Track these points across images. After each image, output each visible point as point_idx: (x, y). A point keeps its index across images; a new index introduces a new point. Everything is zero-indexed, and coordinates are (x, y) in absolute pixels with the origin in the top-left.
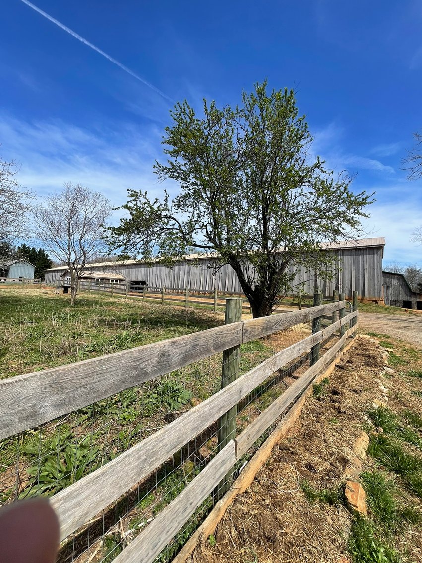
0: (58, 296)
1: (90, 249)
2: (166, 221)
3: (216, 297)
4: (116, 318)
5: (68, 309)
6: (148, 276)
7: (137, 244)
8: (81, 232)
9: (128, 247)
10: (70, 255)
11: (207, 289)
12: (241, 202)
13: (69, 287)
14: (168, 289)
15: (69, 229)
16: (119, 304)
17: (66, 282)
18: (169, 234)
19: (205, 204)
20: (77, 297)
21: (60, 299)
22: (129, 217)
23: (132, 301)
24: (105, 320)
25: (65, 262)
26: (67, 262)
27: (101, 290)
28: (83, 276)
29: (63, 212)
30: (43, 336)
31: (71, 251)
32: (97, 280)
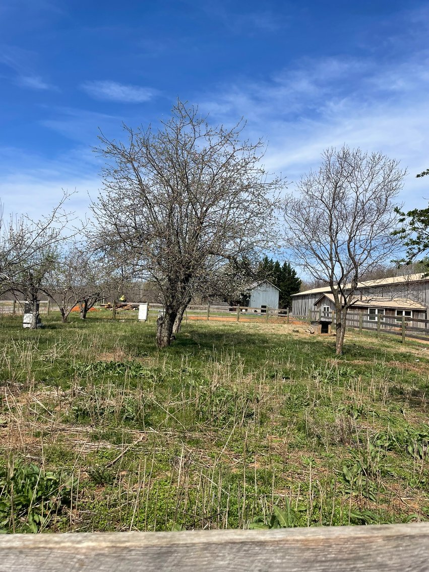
0: (314, 338)
1: (364, 256)
5: (334, 362)
8: (350, 229)
10: (333, 270)
13: (330, 323)
15: (330, 226)
16: (421, 359)
17: (323, 315)
20: (346, 341)
21: (317, 342)
24: (402, 390)
25: (326, 281)
26: (328, 279)
27: (381, 330)
28: (353, 304)
29: (321, 200)
30: (306, 404)
31: (334, 262)
32: (372, 311)
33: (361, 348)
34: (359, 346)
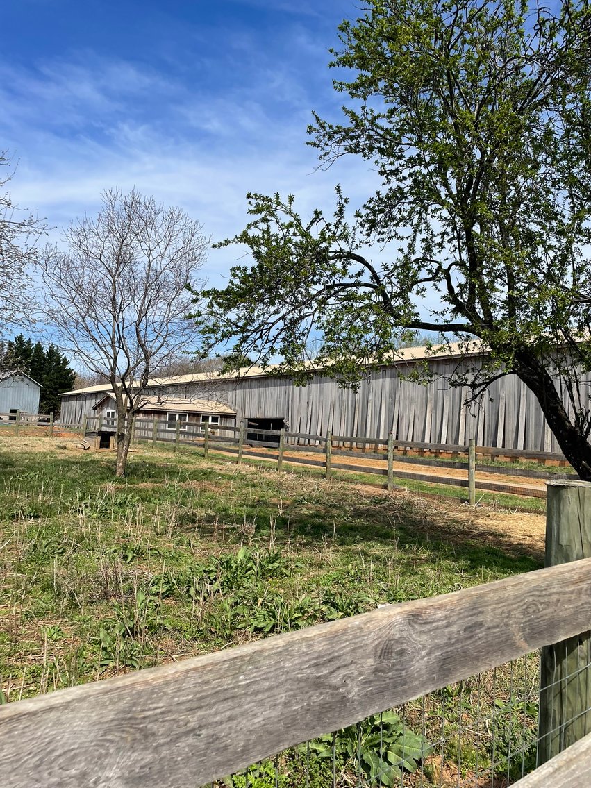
0: (88, 455)
1: (158, 344)
2: (339, 265)
3: (473, 464)
4: (218, 511)
5: (110, 486)
6: (289, 406)
7: (269, 329)
8: (139, 304)
9: (248, 336)
10: (115, 359)
11: (443, 442)
12: (550, 196)
13: (112, 434)
14: (339, 439)
15: (113, 299)
16: (222, 476)
17: (105, 422)
18: (348, 298)
19: (445, 213)
20: (131, 457)
21: (92, 461)
22: (250, 262)
23: (253, 469)
24: (194, 517)
25: (105, 376)
26: (108, 374)
27: (181, 441)
28: (142, 407)
29: (100, 259)
30: (60, 551)
31: (117, 349)
32: (172, 417)
33: (153, 466)
34: (149, 464)
